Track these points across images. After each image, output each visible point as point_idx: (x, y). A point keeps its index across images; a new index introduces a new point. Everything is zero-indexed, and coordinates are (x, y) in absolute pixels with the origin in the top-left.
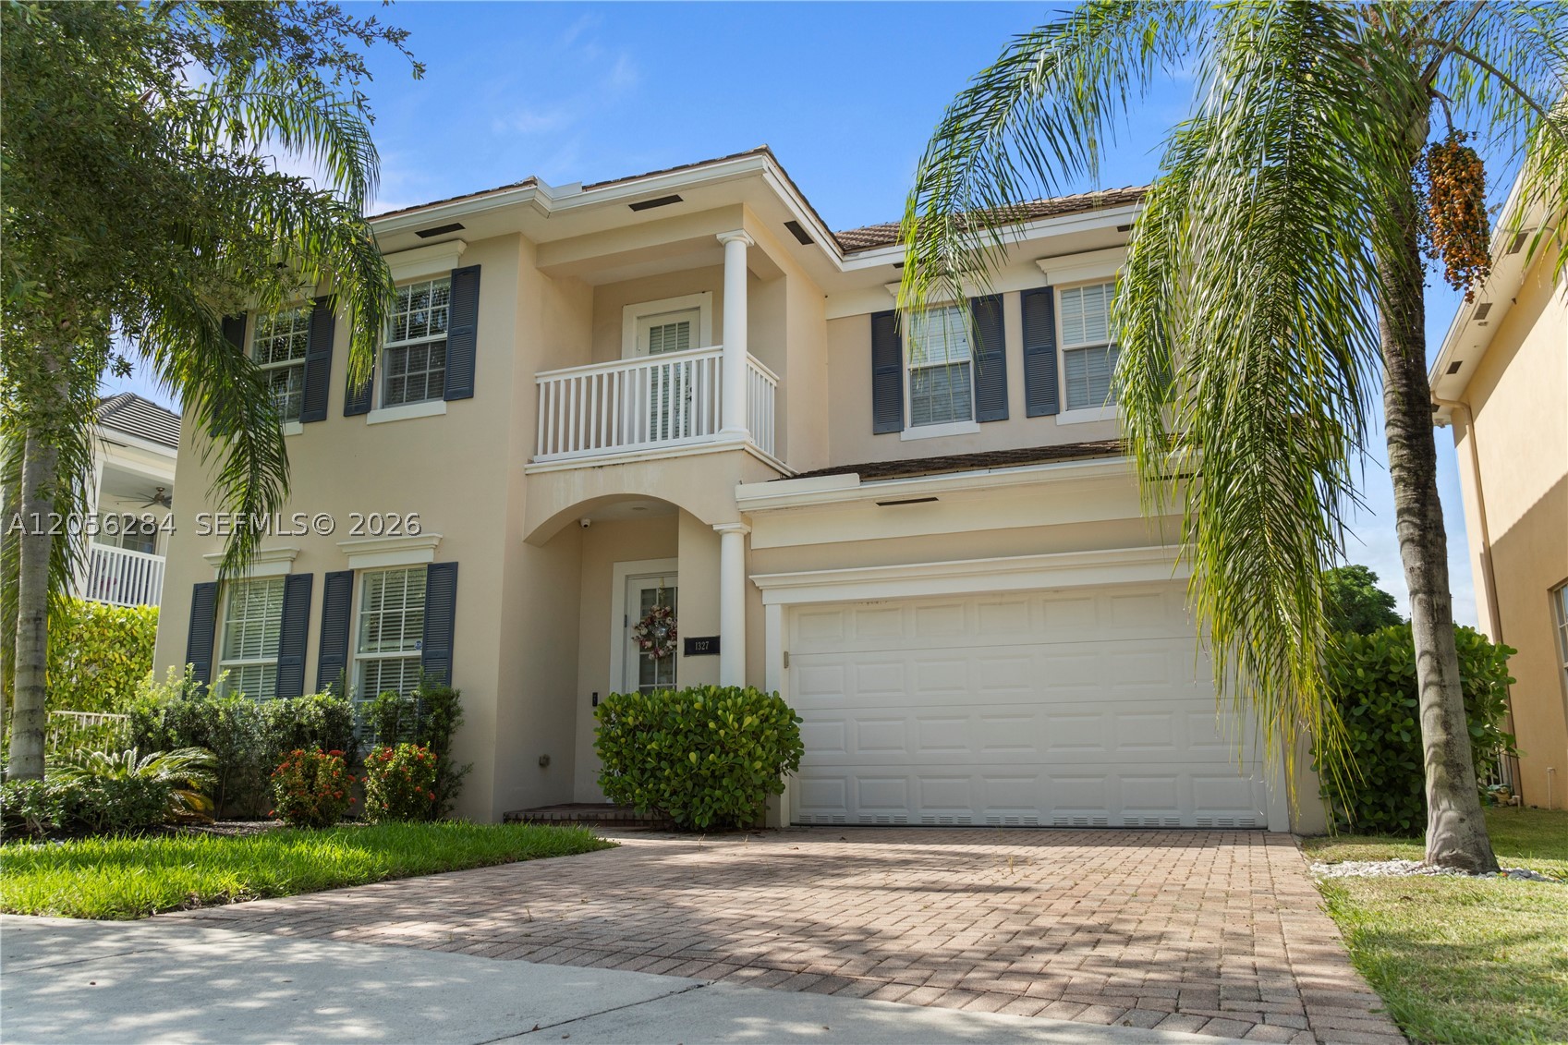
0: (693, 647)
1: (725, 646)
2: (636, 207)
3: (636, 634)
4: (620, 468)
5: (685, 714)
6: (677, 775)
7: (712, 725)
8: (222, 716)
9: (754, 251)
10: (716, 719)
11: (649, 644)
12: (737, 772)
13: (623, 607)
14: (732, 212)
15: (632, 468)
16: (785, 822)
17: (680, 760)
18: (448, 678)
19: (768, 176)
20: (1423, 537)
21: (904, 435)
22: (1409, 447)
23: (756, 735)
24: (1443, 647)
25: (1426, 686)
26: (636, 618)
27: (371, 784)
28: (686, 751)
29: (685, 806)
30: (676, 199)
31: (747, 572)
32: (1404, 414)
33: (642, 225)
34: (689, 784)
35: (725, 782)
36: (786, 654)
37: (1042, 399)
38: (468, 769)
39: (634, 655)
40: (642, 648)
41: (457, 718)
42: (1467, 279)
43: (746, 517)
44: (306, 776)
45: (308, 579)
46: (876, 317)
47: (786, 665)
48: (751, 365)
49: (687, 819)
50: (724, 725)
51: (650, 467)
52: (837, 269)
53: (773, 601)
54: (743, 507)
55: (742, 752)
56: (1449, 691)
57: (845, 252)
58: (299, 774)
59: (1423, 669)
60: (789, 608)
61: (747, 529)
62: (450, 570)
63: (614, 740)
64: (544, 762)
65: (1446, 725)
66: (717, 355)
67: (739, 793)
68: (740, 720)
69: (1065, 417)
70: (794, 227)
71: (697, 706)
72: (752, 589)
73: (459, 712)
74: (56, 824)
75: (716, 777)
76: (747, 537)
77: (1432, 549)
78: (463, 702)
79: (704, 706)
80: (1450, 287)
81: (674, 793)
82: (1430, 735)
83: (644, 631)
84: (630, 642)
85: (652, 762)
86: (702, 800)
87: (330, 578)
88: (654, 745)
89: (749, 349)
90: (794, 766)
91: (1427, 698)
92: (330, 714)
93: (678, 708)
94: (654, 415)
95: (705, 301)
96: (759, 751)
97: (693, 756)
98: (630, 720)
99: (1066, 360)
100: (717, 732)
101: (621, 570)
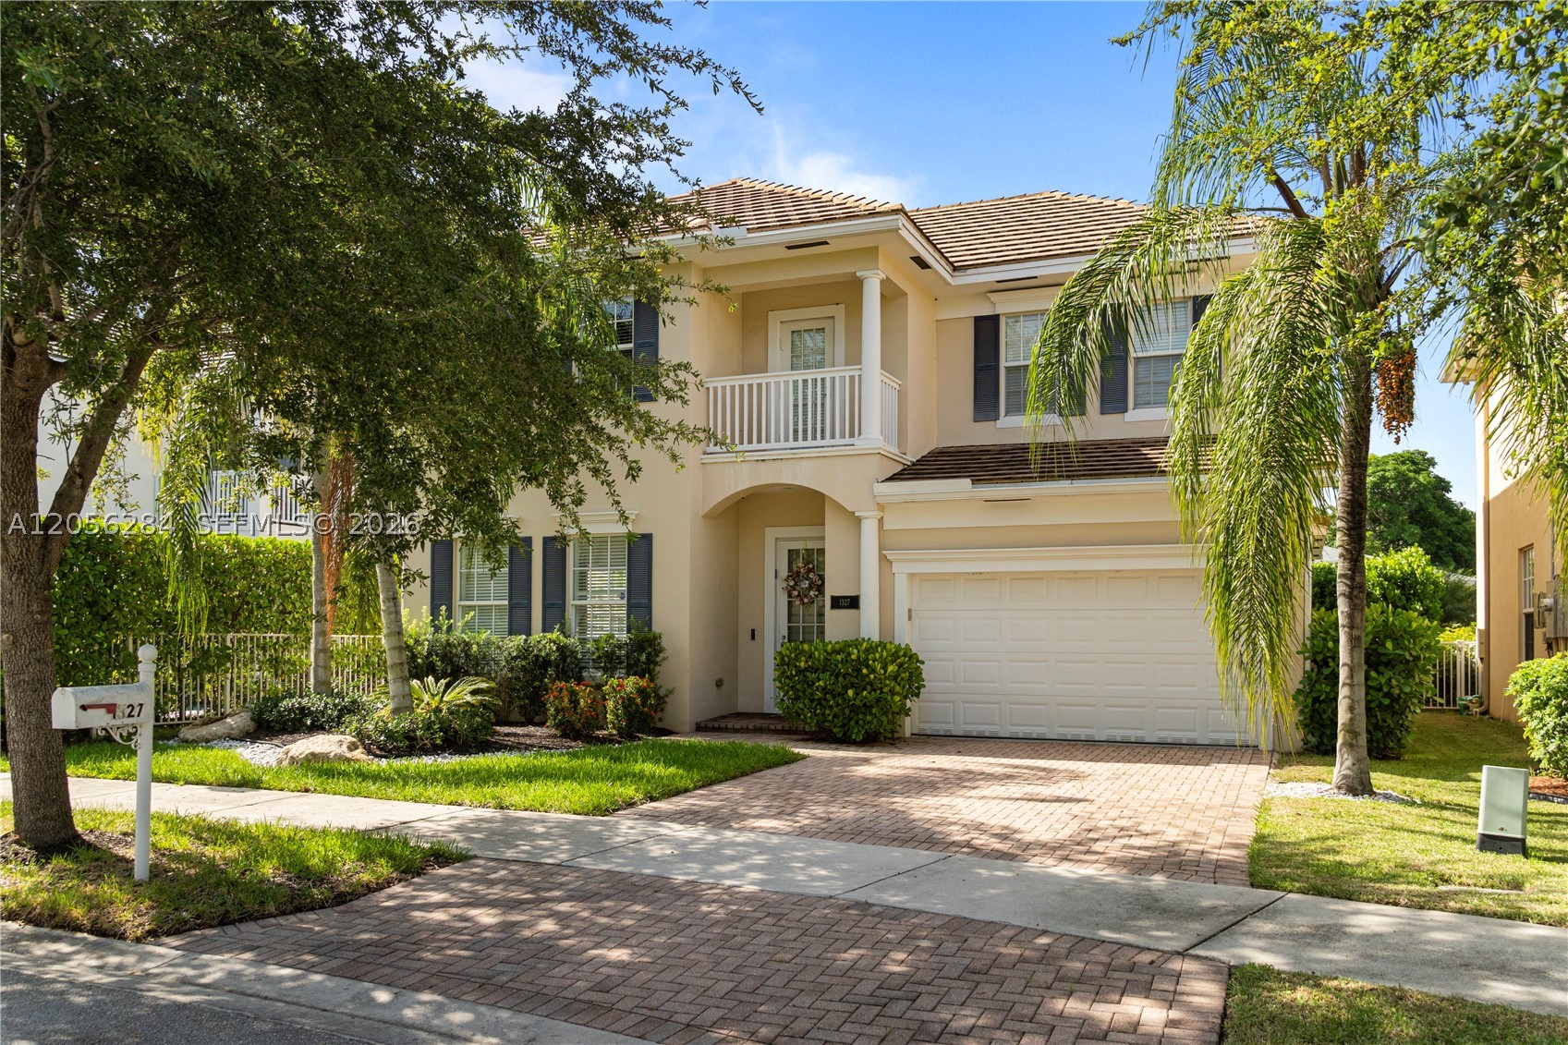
0: (838, 603)
1: (863, 603)
2: (789, 248)
3: (785, 585)
4: (779, 462)
5: (845, 661)
6: (838, 705)
7: (865, 671)
8: (475, 647)
9: (886, 283)
10: (867, 667)
11: (796, 593)
12: (883, 703)
13: (773, 564)
14: (870, 253)
15: (789, 462)
16: (908, 734)
17: (840, 694)
18: (649, 624)
19: (903, 232)
20: (1351, 593)
21: (999, 424)
22: (1349, 535)
23: (895, 678)
24: (1355, 661)
25: (1344, 685)
26: (784, 572)
27: (610, 704)
28: (846, 688)
29: (843, 726)
30: (826, 243)
31: (881, 548)
32: (1348, 513)
33: (792, 259)
34: (847, 711)
35: (874, 710)
36: (910, 610)
37: (1114, 400)
38: (671, 692)
39: (784, 600)
40: (790, 596)
41: (661, 655)
42: (1398, 427)
43: (881, 507)
44: (571, 702)
45: (528, 541)
46: (979, 320)
47: (910, 619)
48: (886, 380)
49: (845, 734)
50: (873, 671)
51: (804, 463)
52: (949, 284)
53: (901, 570)
54: (880, 500)
55: (886, 690)
56: (1356, 688)
57: (955, 269)
58: (566, 700)
59: (1343, 674)
60: (912, 576)
61: (881, 514)
62: (647, 538)
63: (790, 677)
64: (719, 684)
65: (1351, 709)
66: (856, 374)
67: (884, 718)
68: (885, 668)
69: (1133, 415)
70: (920, 262)
71: (853, 657)
72: (884, 561)
73: (662, 650)
74: (438, 742)
75: (867, 708)
76: (881, 521)
77: (1356, 601)
78: (665, 643)
79: (859, 657)
80: (1386, 431)
81: (835, 716)
82: (1343, 717)
83: (792, 583)
84: (780, 591)
85: (819, 694)
86: (857, 722)
87: (547, 541)
88: (821, 683)
89: (883, 367)
90: (918, 695)
91: (1343, 692)
92: (562, 649)
93: (839, 657)
94: (796, 406)
95: (839, 311)
96: (898, 689)
97: (850, 692)
98: (802, 664)
99: (1136, 365)
100: (868, 676)
101: (771, 534)
